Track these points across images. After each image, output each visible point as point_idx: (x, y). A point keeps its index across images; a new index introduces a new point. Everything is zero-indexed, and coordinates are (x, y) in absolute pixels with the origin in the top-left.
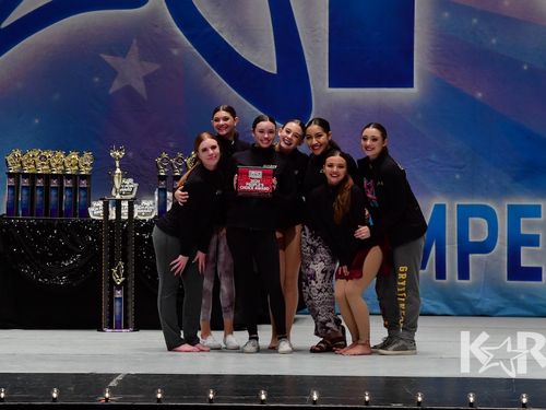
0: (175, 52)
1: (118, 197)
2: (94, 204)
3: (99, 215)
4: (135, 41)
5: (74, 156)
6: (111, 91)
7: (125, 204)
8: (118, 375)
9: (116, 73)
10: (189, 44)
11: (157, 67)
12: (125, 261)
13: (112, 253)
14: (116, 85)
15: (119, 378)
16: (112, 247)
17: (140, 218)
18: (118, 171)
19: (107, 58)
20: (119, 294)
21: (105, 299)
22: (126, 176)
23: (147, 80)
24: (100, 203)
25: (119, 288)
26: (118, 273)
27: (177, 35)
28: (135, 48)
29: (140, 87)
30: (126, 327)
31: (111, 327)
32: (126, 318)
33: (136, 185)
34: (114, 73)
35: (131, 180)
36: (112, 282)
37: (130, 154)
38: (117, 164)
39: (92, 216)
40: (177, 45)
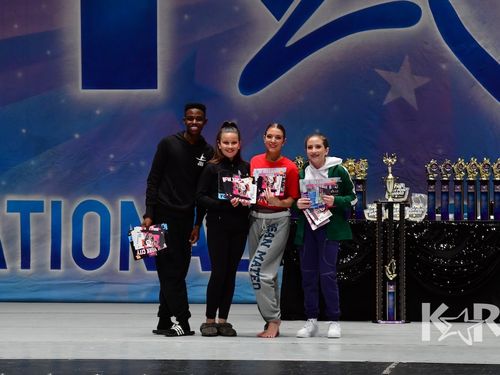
0: (444, 66)
1: (390, 200)
2: (369, 206)
3: (373, 217)
4: (407, 57)
5: (351, 163)
6: (385, 103)
7: (397, 207)
8: (390, 363)
9: (390, 86)
10: (457, 59)
11: (426, 80)
12: (397, 259)
13: (385, 252)
14: (390, 98)
15: (392, 366)
16: (385, 246)
17: (412, 219)
18: (390, 176)
19: (382, 73)
20: (391, 288)
21: (379, 294)
22: (397, 181)
23: (418, 92)
24: (374, 206)
25: (391, 283)
26: (391, 270)
27: (446, 51)
28: (406, 63)
29: (411, 98)
30: (398, 319)
31: (385, 319)
32: (398, 311)
33: (408, 189)
34: (387, 87)
35: (402, 185)
36: (385, 278)
37: (402, 160)
38: (390, 170)
39: (367, 218)
40: (445, 60)
